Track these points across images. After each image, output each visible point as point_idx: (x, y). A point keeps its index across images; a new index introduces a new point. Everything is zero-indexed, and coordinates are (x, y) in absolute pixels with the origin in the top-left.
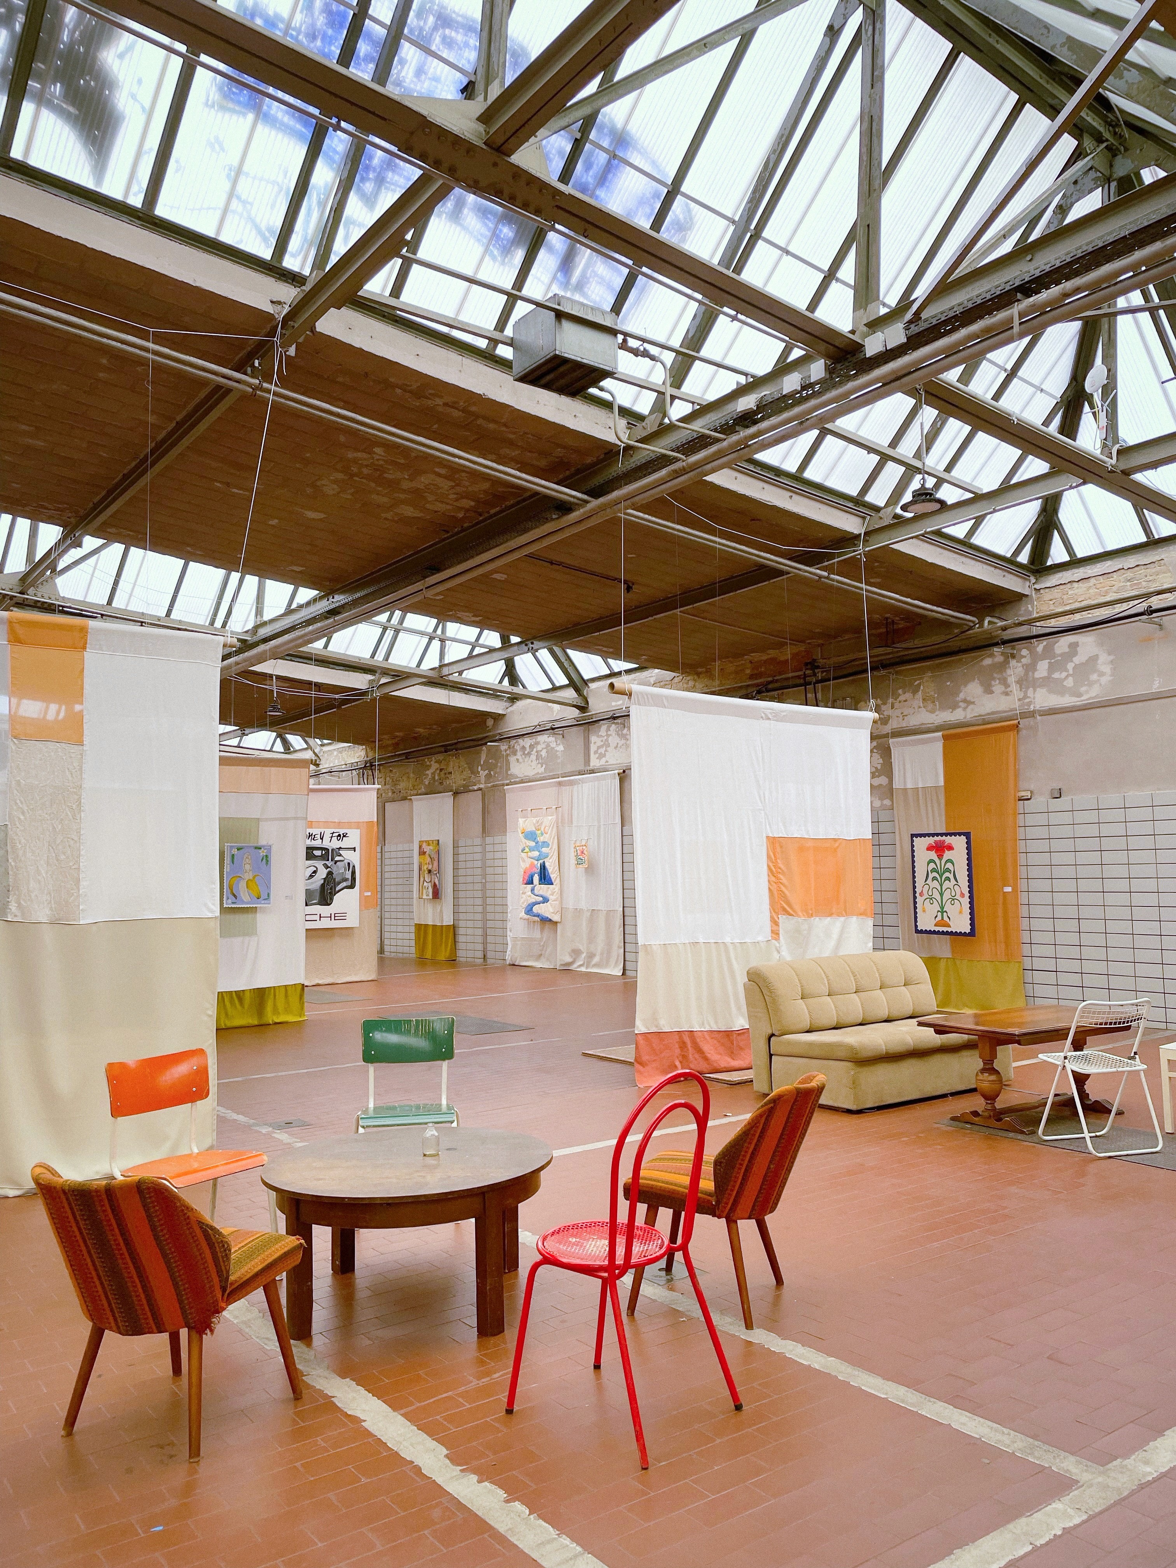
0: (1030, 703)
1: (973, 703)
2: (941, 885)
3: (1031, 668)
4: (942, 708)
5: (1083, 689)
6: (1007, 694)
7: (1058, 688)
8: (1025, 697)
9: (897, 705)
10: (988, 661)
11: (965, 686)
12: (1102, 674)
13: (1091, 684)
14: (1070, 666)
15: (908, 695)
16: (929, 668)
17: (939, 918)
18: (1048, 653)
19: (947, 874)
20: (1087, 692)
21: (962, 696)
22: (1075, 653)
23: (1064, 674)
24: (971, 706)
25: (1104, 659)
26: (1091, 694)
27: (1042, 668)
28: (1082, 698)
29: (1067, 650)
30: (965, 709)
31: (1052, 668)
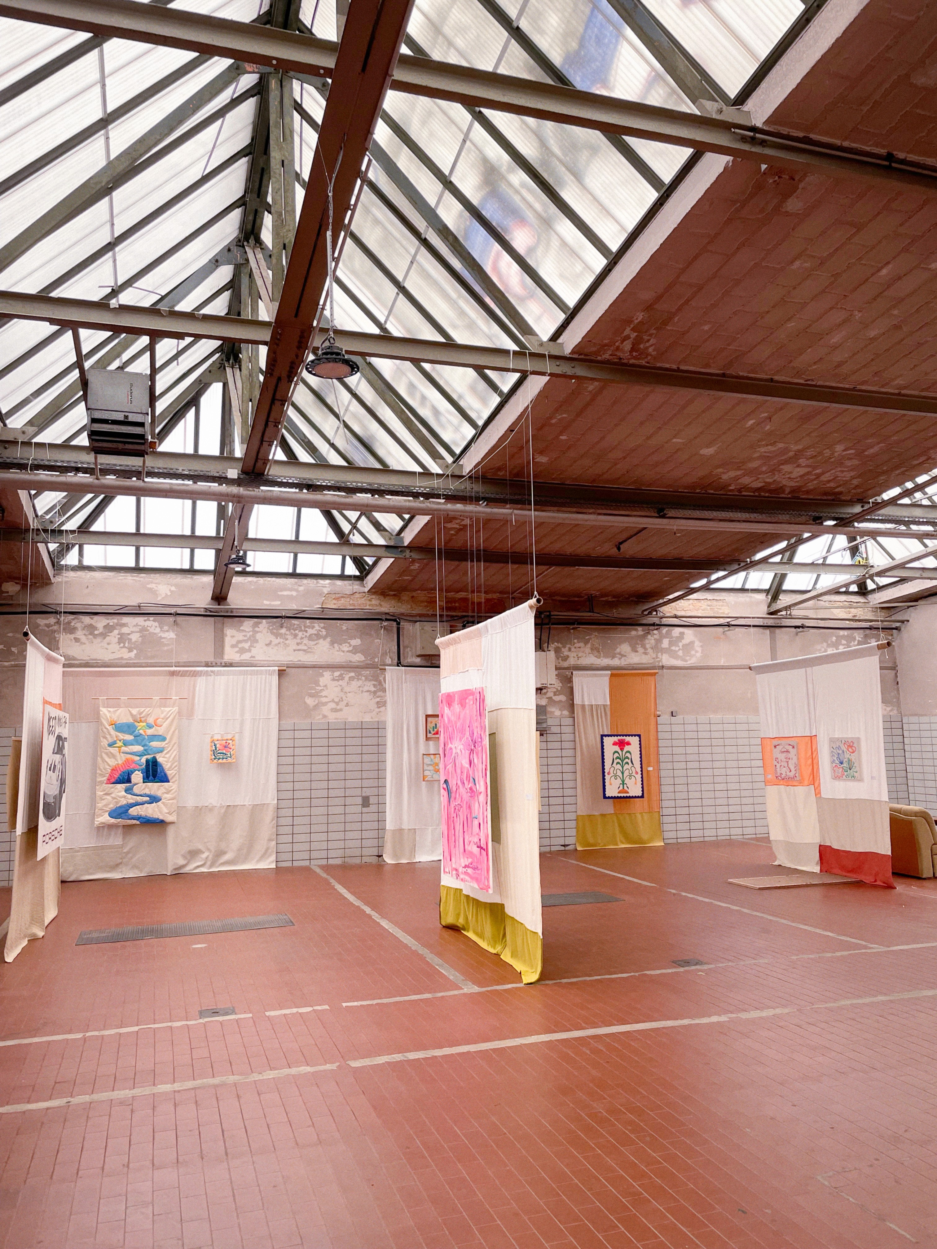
0: (659, 661)
1: (625, 656)
2: (623, 768)
3: (659, 641)
4: (606, 656)
5: (688, 658)
6: (646, 654)
7: (674, 655)
8: (657, 657)
9: (573, 649)
10: (634, 633)
11: (620, 645)
12: (697, 652)
13: (692, 656)
14: (680, 644)
15: (582, 644)
16: (595, 630)
17: (621, 788)
18: (668, 635)
19: (627, 760)
20: (690, 659)
21: (618, 650)
22: (683, 638)
23: (677, 649)
24: (623, 658)
25: (697, 643)
26: (691, 662)
27: (665, 643)
28: (688, 663)
29: (678, 635)
30: (620, 659)
31: (671, 643)
